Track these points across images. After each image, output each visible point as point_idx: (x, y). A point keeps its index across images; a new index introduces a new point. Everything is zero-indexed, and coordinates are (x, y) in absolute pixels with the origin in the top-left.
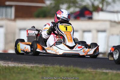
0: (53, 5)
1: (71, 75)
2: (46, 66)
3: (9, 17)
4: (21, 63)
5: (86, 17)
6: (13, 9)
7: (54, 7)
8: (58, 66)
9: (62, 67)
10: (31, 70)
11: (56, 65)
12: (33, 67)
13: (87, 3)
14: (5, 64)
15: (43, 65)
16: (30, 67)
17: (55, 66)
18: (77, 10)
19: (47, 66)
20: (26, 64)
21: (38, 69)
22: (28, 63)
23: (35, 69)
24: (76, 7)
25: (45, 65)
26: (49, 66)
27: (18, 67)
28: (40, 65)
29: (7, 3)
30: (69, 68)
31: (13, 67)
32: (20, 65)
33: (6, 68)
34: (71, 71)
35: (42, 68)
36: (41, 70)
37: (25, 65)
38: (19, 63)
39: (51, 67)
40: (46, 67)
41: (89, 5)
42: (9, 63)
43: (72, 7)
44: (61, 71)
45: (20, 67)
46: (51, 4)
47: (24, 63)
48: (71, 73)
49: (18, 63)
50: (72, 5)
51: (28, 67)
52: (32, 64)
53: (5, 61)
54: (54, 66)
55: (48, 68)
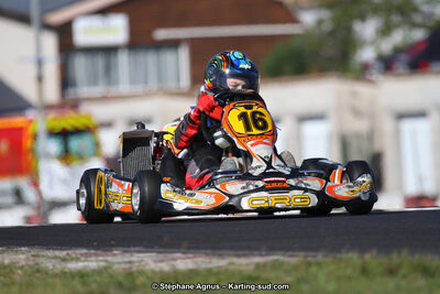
0: (327, 27)
1: (404, 283)
2: (310, 259)
4: (221, 256)
6: (184, 54)
7: (332, 33)
8: (354, 256)
9: (367, 257)
12: (265, 265)
14: (162, 261)
15: (302, 254)
16: (252, 267)
17: (344, 256)
18: (419, 35)
19: (314, 256)
20: (239, 256)
21: (281, 274)
22: (247, 252)
23: (271, 275)
24: (414, 25)
25: (305, 257)
26: (320, 257)
27: (209, 272)
28: (290, 256)
30: (395, 258)
31: (191, 271)
32: (216, 263)
34: (403, 271)
35: (296, 268)
36: (294, 274)
37: (235, 260)
38: (213, 255)
39: (329, 260)
40: (309, 264)
42: (175, 259)
43: (397, 26)
44: (365, 271)
45: (215, 270)
46: (320, 22)
47: (230, 255)
48: (404, 277)
49: (207, 255)
50: (396, 18)
51: (242, 268)
52: (261, 255)
53: (161, 252)
54: (338, 255)
55: (319, 264)
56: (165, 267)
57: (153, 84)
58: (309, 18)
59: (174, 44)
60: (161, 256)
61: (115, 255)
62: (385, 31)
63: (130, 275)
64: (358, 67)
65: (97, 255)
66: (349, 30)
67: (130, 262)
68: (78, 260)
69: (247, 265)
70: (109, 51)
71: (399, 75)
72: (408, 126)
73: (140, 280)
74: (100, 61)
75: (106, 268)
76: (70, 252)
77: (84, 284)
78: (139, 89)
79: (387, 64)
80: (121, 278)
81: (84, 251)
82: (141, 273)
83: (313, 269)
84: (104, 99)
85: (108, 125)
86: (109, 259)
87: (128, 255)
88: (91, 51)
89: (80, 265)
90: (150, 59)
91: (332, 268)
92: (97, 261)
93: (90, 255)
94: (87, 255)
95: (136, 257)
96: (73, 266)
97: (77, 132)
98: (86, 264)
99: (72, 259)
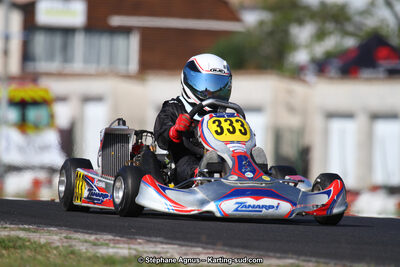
0: (268, 28)
3: (121, 68)
5: (381, 69)
6: (134, 41)
13: (383, 21)
18: (350, 43)
24: (346, 33)
29: (116, 21)
41: (388, 26)
43: (330, 33)
46: (261, 23)
50: (330, 26)
57: (104, 66)
58: (251, 18)
59: (126, 31)
62: (320, 36)
66: (286, 33)
70: (67, 31)
71: (331, 78)
72: (337, 125)
74: (58, 40)
78: (92, 68)
79: (321, 67)
84: (60, 75)
85: (63, 99)
88: (51, 30)
90: (104, 42)
97: (35, 103)
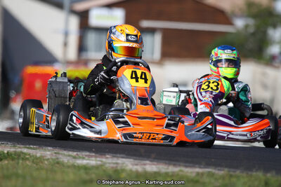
0: (251, 30)
2: (231, 173)
3: (148, 56)
4: (174, 165)
6: (158, 38)
7: (253, 34)
8: (260, 174)
9: (269, 175)
10: (197, 182)
11: (257, 171)
12: (202, 174)
14: (137, 165)
15: (226, 170)
16: (194, 175)
17: (254, 173)
19: (234, 172)
20: (186, 167)
21: (213, 180)
22: (191, 165)
23: (206, 179)
25: (229, 171)
26: (238, 172)
27: (167, 174)
28: (219, 170)
29: (145, 24)
31: (155, 173)
32: (172, 169)
33: (138, 176)
35: (223, 178)
36: (220, 181)
37: (183, 169)
38: (169, 164)
39: (244, 175)
40: (231, 176)
42: (145, 164)
44: (267, 184)
45: (170, 174)
46: (247, 26)
47: (180, 165)
49: (166, 163)
51: (189, 174)
52: (200, 168)
53: (136, 159)
54: (250, 173)
55: (238, 177)
56: (139, 168)
58: (240, 23)
59: (152, 31)
60: (136, 162)
61: (107, 158)
63: (116, 171)
64: (268, 57)
65: (96, 157)
66: (265, 33)
67: (117, 163)
68: (83, 158)
69: (191, 173)
73: (123, 175)
75: (101, 165)
76: (79, 153)
77: (87, 173)
80: (111, 172)
81: (88, 153)
82: (123, 170)
83: (234, 180)
86: (104, 160)
87: (115, 159)
89: (85, 162)
91: (246, 180)
92: (96, 160)
93: (92, 156)
94: (89, 156)
95: (120, 161)
96: (80, 162)
98: (88, 161)
99: (80, 158)
